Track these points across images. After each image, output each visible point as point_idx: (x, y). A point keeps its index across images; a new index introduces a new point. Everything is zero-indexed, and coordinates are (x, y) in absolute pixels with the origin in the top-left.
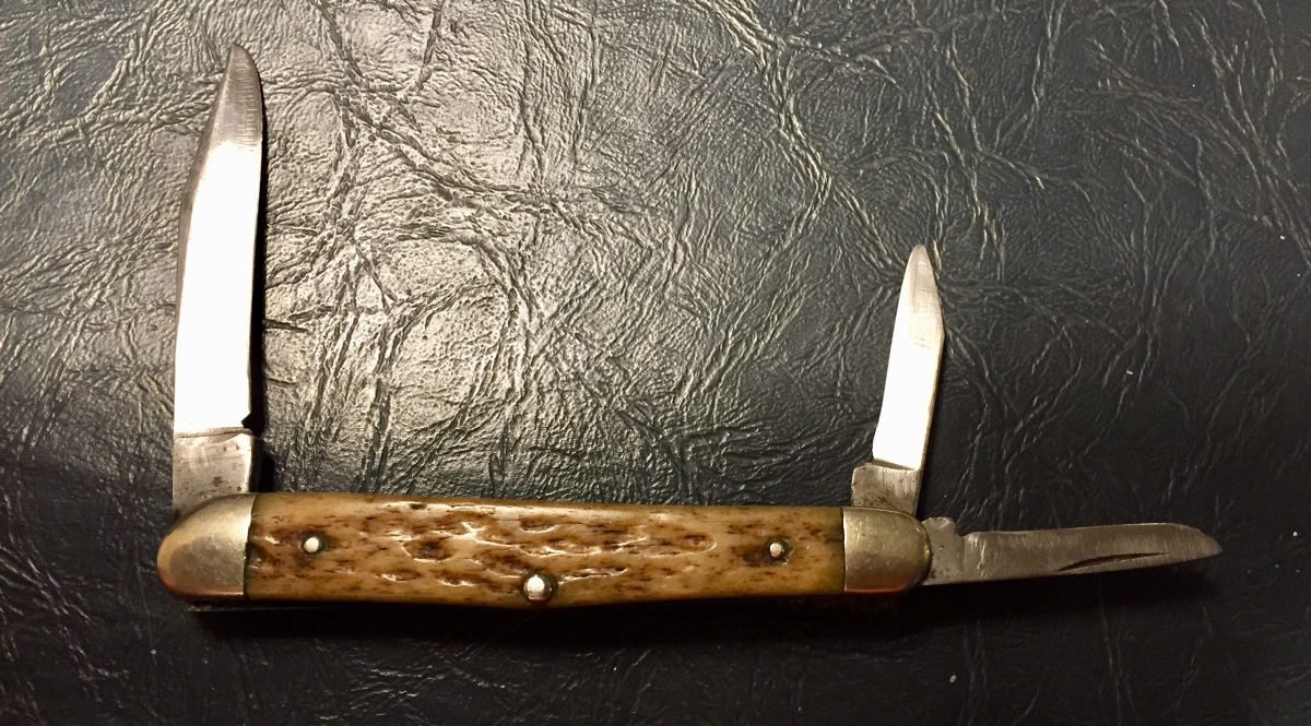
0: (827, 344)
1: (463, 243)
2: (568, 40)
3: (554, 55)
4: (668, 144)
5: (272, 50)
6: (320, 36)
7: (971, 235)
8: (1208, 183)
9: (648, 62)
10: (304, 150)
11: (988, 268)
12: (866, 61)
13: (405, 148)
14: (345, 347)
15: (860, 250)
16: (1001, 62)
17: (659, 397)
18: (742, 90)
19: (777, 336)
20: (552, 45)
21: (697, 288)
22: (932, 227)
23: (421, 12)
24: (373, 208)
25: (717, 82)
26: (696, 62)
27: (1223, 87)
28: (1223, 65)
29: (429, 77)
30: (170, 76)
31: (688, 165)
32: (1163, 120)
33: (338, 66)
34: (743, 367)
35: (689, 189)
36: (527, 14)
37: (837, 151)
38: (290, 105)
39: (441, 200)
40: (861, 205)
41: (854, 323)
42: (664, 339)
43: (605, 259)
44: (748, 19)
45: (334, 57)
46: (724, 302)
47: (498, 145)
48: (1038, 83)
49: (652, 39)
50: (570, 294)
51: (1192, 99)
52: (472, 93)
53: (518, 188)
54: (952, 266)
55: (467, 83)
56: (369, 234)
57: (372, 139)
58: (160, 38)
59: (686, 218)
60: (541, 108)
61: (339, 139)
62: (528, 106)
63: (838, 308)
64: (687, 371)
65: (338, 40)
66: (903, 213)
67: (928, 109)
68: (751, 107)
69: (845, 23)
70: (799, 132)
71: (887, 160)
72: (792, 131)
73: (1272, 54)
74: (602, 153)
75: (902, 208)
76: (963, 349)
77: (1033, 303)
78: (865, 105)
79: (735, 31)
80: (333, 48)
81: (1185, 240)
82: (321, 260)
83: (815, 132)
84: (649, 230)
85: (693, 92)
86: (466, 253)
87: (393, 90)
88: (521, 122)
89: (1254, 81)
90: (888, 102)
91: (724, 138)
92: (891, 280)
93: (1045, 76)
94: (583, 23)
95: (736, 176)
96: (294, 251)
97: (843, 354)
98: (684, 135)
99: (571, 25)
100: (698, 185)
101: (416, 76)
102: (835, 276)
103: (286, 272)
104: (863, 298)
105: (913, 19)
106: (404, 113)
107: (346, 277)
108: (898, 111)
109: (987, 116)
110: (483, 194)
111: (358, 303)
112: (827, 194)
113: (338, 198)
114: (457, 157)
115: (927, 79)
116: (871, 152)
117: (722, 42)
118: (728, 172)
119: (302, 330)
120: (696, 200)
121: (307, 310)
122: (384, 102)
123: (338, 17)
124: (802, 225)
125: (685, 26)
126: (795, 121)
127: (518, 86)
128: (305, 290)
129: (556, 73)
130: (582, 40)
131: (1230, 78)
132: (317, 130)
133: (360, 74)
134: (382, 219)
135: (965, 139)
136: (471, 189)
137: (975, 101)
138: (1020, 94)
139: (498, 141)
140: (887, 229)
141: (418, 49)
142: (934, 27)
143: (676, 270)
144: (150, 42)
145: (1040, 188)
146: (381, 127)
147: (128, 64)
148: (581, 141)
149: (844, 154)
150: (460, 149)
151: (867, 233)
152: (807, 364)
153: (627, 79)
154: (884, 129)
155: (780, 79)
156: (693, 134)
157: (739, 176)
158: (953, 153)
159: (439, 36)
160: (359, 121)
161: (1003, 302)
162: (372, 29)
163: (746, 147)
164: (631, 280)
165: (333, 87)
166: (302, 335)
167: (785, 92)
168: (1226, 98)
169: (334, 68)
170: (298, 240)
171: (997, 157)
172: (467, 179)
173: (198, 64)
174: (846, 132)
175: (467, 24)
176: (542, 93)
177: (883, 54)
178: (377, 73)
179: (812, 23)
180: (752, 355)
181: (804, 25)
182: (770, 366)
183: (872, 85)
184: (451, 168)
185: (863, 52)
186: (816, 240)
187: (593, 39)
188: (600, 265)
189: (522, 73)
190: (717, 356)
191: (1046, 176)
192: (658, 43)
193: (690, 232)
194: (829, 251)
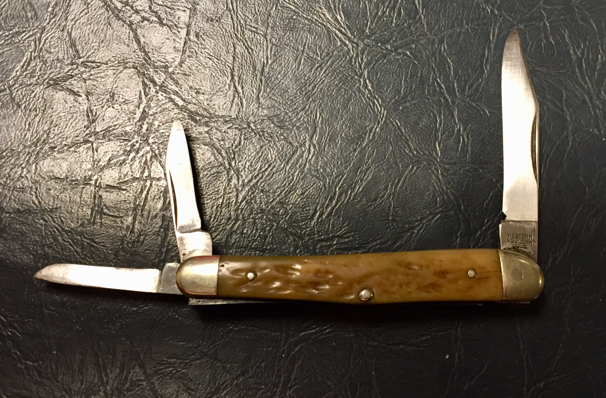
0: (385, 194)
1: (204, 145)
2: (254, 41)
3: (248, 49)
4: (305, 94)
5: (105, 47)
6: (129, 40)
7: (454, 139)
8: (568, 113)
9: (295, 53)
10: (123, 98)
11: (463, 155)
12: (403, 52)
13: (173, 97)
14: (146, 198)
15: (401, 147)
16: (469, 52)
17: (303, 221)
18: (341, 67)
19: (360, 190)
20: (246, 45)
21: (321, 166)
22: (435, 135)
23: (181, 28)
24: (158, 128)
25: (329, 63)
26: (318, 52)
27: (576, 65)
28: (575, 53)
29: (185, 61)
30: (53, 60)
31: (315, 105)
32: (546, 81)
33: (138, 56)
34: (344, 206)
35: (316, 117)
36: (234, 29)
37: (389, 97)
38: (115, 76)
39: (192, 123)
40: (401, 125)
41: (398, 183)
42: (305, 192)
43: (275, 152)
44: (344, 30)
45: (137, 51)
46: (334, 173)
47: (221, 95)
48: (486, 63)
49: (297, 41)
50: (257, 170)
51: (561, 71)
52: (207, 69)
53: (231, 116)
54: (445, 154)
55: (204, 64)
56: (157, 140)
57: (157, 92)
58: (47, 41)
59: (315, 132)
60: (242, 76)
61: (140, 92)
62: (235, 75)
63: (390, 176)
64: (316, 208)
65: (138, 41)
66: (421, 128)
67: (433, 76)
68: (346, 75)
69: (392, 33)
70: (370, 88)
71: (414, 102)
72: (366, 87)
73: (600, 48)
74: (272, 99)
75: (421, 126)
76: (451, 196)
77: (484, 173)
78: (402, 75)
79: (338, 37)
80: (136, 46)
81: (557, 141)
82: (132, 155)
83: (378, 88)
84: (296, 137)
85: (317, 68)
86: (206, 150)
87: (166, 67)
88: (232, 84)
89: (591, 62)
90: (413, 73)
91: (333, 91)
92: (416, 162)
93: (489, 60)
94: (261, 33)
95: (339, 110)
96: (118, 149)
97: (393, 199)
98: (313, 89)
99: (256, 34)
100: (320, 115)
101: (178, 60)
102: (388, 160)
103: (115, 160)
104: (402, 171)
105: (426, 31)
106: (173, 79)
107: (146, 163)
108: (418, 77)
109: (462, 80)
110: (213, 120)
111: (152, 176)
112: (384, 119)
113: (140, 123)
114: (200, 101)
115: (432, 62)
116: (405, 98)
117: (331, 43)
118: (335, 108)
119: (124, 190)
120: (320, 122)
121: (126, 179)
122: (163, 74)
123: (138, 30)
124: (372, 134)
125: (313, 34)
126: (368, 82)
127: (230, 65)
128: (126, 169)
129: (248, 59)
130: (262, 42)
131: (579, 60)
132: (129, 88)
133: (150, 59)
134: (163, 133)
135: (451, 91)
136: (207, 117)
137: (456, 73)
138: (478, 69)
139: (220, 93)
140: (413, 136)
141: (179, 46)
142: (435, 35)
143: (310, 157)
144: (42, 43)
145: (487, 115)
146: (161, 86)
147: (31, 54)
148: (262, 93)
149: (392, 99)
150: (201, 97)
151: (404, 138)
152: (375, 204)
153: (284, 61)
154: (411, 87)
155: (360, 61)
156: (318, 89)
157: (341, 110)
158: (445, 98)
159: (190, 40)
160: (150, 83)
161: (470, 172)
162: (155, 36)
163: (344, 96)
164: (287, 163)
165: (137, 66)
166: (124, 192)
167: (363, 68)
168: (577, 70)
169: (137, 56)
170: (121, 144)
171: (467, 100)
172: (205, 113)
173: (67, 54)
174: (393, 88)
175: (204, 34)
176: (242, 69)
177: (411, 49)
178: (159, 59)
179: (376, 33)
180: (348, 200)
181: (372, 34)
182: (357, 205)
183: (405, 65)
184: (197, 107)
185: (401, 48)
186: (379, 142)
187: (267, 41)
188: (272, 155)
189: (232, 59)
190: (331, 200)
191: (490, 110)
192: (299, 43)
193: (317, 138)
194: (385, 147)
